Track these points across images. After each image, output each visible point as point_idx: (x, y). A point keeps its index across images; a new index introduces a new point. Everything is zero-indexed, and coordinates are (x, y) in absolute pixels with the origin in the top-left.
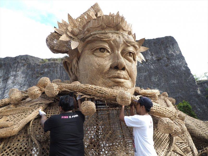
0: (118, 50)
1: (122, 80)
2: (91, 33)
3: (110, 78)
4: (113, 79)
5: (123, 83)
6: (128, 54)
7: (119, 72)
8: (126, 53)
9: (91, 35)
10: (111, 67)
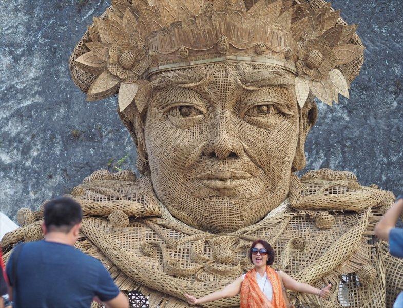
0: (223, 107)
1: (228, 184)
2: (160, 68)
3: (200, 179)
4: (206, 181)
5: (230, 189)
6: (255, 110)
7: (219, 165)
8: (246, 110)
9: (160, 72)
10: (203, 154)
